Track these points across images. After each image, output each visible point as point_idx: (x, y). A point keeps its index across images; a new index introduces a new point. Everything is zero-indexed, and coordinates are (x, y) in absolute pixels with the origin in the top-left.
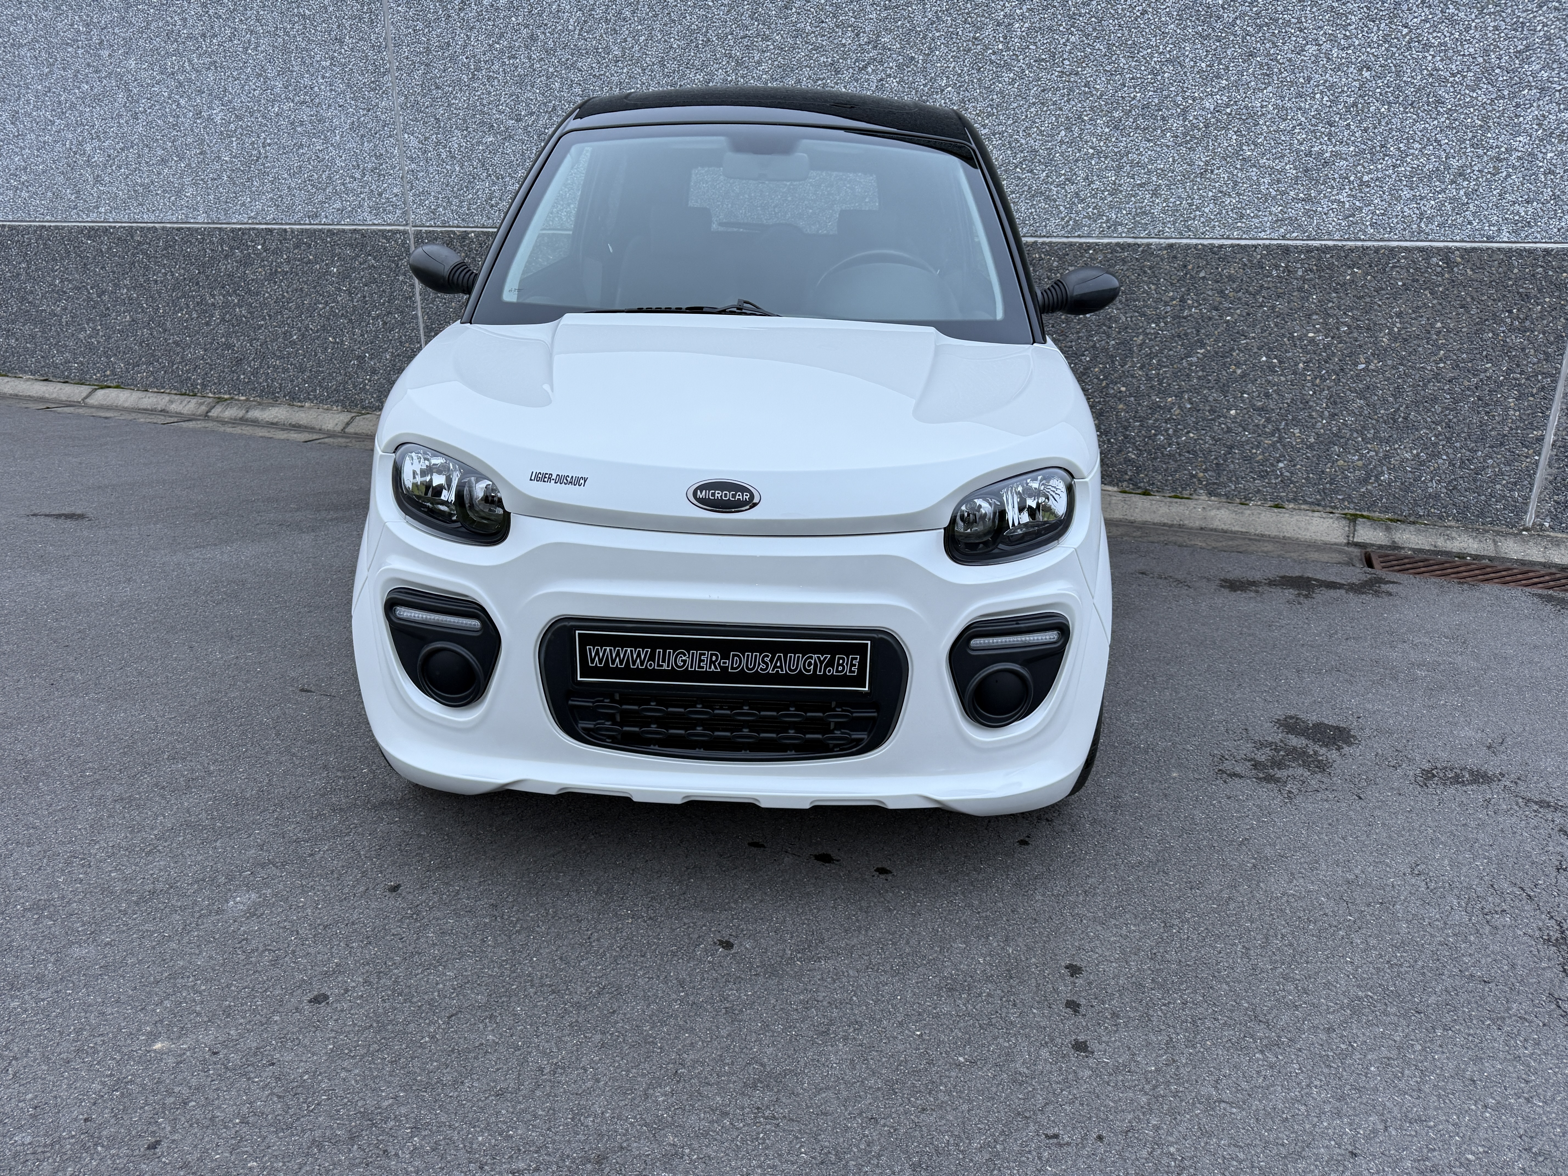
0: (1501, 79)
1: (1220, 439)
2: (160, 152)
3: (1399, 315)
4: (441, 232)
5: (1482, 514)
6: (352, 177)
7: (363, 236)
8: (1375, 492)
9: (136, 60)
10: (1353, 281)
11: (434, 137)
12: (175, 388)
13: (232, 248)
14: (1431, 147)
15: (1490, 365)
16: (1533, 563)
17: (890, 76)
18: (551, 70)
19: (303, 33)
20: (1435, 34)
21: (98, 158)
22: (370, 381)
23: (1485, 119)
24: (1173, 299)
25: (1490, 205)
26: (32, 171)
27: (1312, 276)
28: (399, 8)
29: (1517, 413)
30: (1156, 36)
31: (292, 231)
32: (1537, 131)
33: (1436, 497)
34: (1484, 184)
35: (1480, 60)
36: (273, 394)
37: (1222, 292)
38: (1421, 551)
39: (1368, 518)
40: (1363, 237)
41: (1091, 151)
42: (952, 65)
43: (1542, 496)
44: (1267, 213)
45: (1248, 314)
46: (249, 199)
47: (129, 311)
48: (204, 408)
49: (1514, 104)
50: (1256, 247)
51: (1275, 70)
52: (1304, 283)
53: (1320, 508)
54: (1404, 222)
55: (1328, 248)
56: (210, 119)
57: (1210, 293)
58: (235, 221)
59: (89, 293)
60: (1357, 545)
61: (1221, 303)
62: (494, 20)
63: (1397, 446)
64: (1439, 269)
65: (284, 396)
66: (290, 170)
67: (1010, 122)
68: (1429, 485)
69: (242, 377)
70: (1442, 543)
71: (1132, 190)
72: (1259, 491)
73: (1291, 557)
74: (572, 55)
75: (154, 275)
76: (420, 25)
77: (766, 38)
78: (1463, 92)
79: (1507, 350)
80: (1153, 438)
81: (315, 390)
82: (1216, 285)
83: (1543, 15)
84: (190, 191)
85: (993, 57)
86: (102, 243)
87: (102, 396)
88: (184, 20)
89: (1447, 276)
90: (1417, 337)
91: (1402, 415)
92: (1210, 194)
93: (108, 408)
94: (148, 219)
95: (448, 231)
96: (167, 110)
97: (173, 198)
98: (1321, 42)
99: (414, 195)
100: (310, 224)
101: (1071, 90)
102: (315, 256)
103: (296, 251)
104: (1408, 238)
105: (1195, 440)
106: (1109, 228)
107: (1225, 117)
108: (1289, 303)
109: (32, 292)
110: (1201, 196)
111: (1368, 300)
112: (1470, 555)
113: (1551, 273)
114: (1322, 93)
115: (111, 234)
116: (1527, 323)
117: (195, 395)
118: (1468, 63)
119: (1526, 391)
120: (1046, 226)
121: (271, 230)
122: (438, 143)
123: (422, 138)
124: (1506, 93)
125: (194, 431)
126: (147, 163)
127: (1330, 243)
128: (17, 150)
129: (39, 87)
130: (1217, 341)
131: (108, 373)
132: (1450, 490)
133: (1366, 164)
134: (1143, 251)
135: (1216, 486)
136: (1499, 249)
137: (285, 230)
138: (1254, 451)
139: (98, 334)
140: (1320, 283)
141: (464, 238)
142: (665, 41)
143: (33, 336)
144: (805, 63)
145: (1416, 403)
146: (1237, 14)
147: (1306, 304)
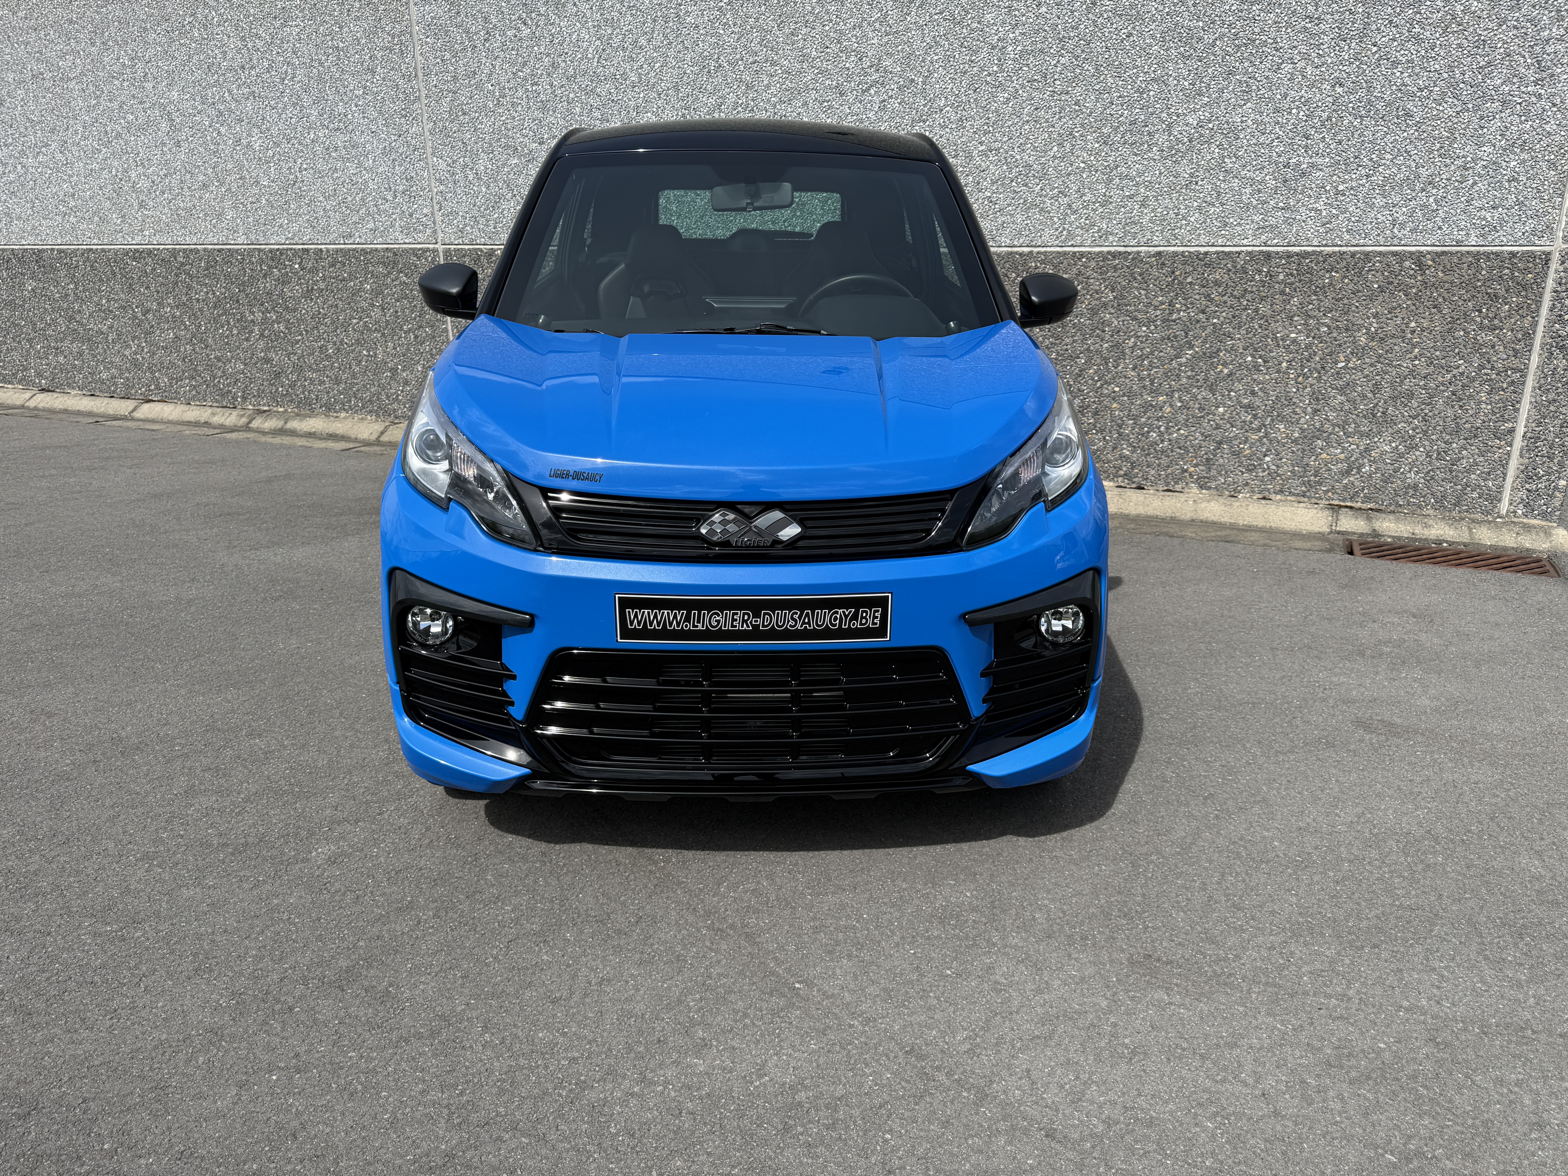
0: (1465, 93)
1: (1210, 435)
2: (201, 178)
3: (1376, 316)
4: (469, 249)
5: (1457, 504)
6: (385, 199)
7: (395, 254)
8: (1357, 483)
9: (178, 91)
10: (1330, 284)
11: (461, 160)
12: (217, 401)
13: (270, 267)
14: (1402, 158)
15: (1462, 361)
16: (1505, 549)
17: (891, 97)
18: (571, 95)
19: (337, 64)
20: (1402, 52)
21: (144, 184)
22: (402, 391)
23: (1451, 131)
24: (1162, 303)
25: (1458, 211)
26: (80, 198)
27: (1293, 279)
28: (428, 40)
29: (1489, 407)
30: (1140, 57)
31: (328, 251)
32: (1500, 141)
33: (1415, 487)
34: (1452, 191)
35: (1445, 75)
36: (310, 405)
37: (1208, 296)
38: (1399, 538)
39: (1351, 508)
40: (1339, 243)
41: (1082, 165)
42: (950, 87)
43: (1515, 485)
44: (1249, 222)
45: (1234, 317)
46: (286, 221)
47: (173, 329)
48: (244, 420)
49: (1478, 116)
50: (1239, 253)
51: (1254, 87)
52: (1285, 287)
53: (1306, 500)
54: (1378, 228)
55: (1307, 254)
56: (249, 145)
57: (1197, 297)
58: (273, 242)
59: (134, 312)
60: (1339, 533)
61: (1208, 307)
62: (518, 50)
63: (1376, 439)
64: (1412, 272)
65: (321, 407)
66: (325, 193)
67: (1004, 139)
68: (1408, 476)
69: (280, 389)
70: (1420, 531)
71: (1121, 201)
72: (1247, 484)
73: (1275, 546)
74: (592, 81)
75: (196, 293)
76: (448, 56)
77: (774, 64)
78: (1430, 106)
79: (1477, 347)
80: (1146, 435)
81: (350, 401)
82: (1203, 290)
83: (1503, 32)
84: (230, 214)
85: (988, 79)
86: (147, 264)
87: (147, 411)
88: (225, 53)
89: (1419, 278)
90: (1393, 336)
91: (1381, 410)
92: (1196, 204)
93: (153, 421)
94: (191, 240)
95: (476, 249)
96: (209, 138)
97: (214, 221)
98: (1296, 61)
99: (443, 215)
100: (345, 244)
101: (1062, 108)
102: (350, 274)
103: (331, 270)
104: (1382, 243)
105: (1186, 437)
106: (1101, 237)
107: (1208, 132)
108: (1271, 305)
109: (79, 312)
110: (1187, 207)
111: (1346, 301)
112: (1447, 542)
113: (1516, 274)
114: (1298, 108)
115: (155, 255)
116: (1496, 322)
117: (235, 408)
118: (1434, 79)
119: (1497, 385)
120: (1041, 237)
121: (307, 250)
122: (466, 166)
123: (450, 161)
124: (1470, 106)
125: (237, 442)
126: (189, 188)
127: (1310, 249)
128: (66, 178)
129: (87, 118)
130: (1205, 342)
131: (153, 387)
132: (1428, 481)
133: (1341, 175)
134: (1133, 259)
135: (1206, 480)
136: (1468, 252)
137: (321, 250)
138: (1242, 446)
139: (143, 350)
140: (1301, 286)
141: (490, 255)
142: (679, 67)
143: (81, 354)
144: (811, 87)
145: (1394, 398)
146: (1217, 35)
147: (1288, 307)
